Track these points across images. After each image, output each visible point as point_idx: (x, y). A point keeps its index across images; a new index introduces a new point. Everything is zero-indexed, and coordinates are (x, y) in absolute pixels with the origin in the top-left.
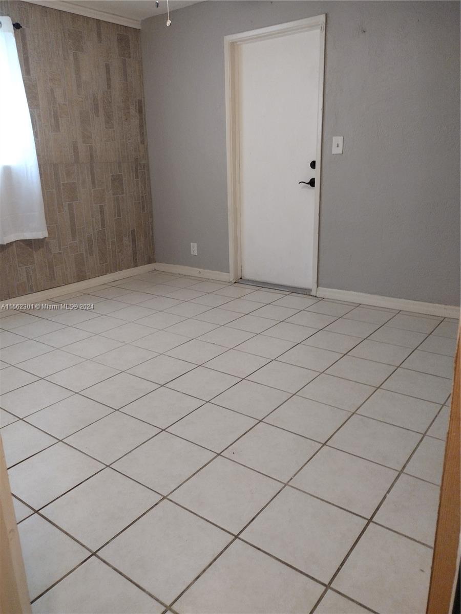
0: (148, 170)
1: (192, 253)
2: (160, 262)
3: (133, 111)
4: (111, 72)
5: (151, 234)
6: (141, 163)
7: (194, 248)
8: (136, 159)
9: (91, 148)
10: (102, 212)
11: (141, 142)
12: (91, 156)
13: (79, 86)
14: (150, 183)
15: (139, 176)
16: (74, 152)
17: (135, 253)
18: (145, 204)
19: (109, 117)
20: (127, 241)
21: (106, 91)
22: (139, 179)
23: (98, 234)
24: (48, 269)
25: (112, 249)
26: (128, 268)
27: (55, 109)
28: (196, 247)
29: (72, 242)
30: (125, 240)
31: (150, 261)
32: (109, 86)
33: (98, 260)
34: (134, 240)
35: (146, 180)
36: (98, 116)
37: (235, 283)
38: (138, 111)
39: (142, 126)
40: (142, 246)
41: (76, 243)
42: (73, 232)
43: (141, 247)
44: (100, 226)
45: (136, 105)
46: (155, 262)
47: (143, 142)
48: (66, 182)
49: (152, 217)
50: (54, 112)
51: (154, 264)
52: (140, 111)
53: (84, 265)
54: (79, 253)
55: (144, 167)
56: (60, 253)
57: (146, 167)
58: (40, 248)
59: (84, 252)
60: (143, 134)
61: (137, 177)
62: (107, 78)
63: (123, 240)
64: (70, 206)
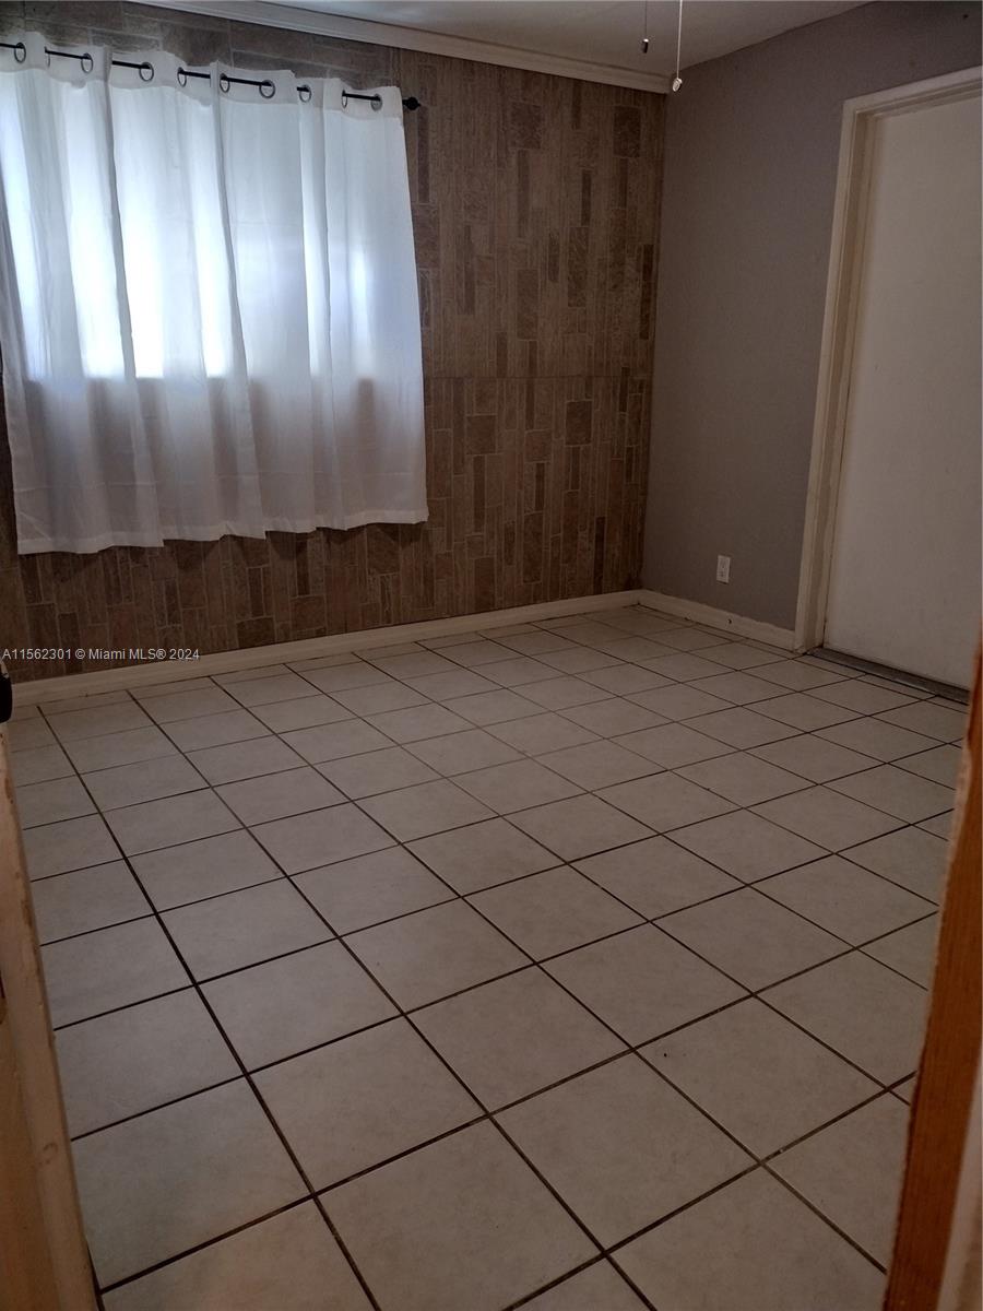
0: (650, 393)
1: (719, 578)
2: (651, 590)
3: (630, 269)
4: (593, 188)
5: (639, 529)
6: (635, 378)
7: (723, 568)
8: (626, 371)
9: (533, 346)
10: (540, 477)
11: (641, 335)
12: (532, 364)
13: (522, 219)
14: (649, 420)
15: (629, 406)
16: (498, 355)
17: (599, 565)
18: (634, 464)
19: (577, 283)
20: (585, 540)
21: (579, 229)
22: (627, 414)
23: (527, 521)
24: (422, 585)
25: (552, 553)
26: (582, 595)
27: (470, 266)
28: (728, 566)
29: (474, 534)
30: (582, 538)
31: (631, 584)
32: (586, 218)
33: (521, 573)
34: (600, 539)
35: (643, 414)
36: (554, 280)
37: (805, 654)
38: (642, 268)
39: (647, 299)
40: (616, 551)
41: (482, 536)
42: (479, 516)
43: (614, 555)
44: (534, 506)
45: (639, 257)
46: (640, 587)
47: (644, 335)
48: (475, 414)
49: (645, 494)
50: (466, 272)
51: (638, 591)
52: (648, 270)
53: (493, 581)
54: (485, 556)
55: (641, 388)
56: (449, 555)
57: (646, 387)
58: (411, 541)
59: (495, 556)
60: (647, 316)
61: (623, 409)
62: (583, 202)
63: (576, 538)
64: (479, 462)
